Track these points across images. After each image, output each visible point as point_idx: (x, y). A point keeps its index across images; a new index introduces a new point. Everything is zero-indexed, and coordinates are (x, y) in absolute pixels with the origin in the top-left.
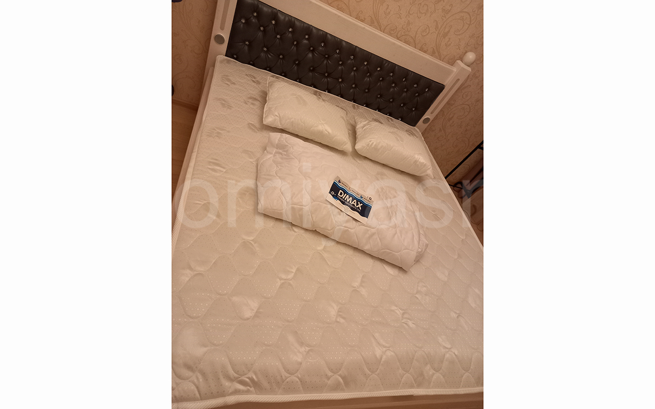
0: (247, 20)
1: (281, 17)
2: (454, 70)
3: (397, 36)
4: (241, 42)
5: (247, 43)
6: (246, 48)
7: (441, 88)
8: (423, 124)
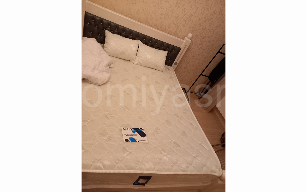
0: (90, 23)
1: (105, 21)
2: (184, 41)
3: (157, 28)
4: (89, 32)
5: (91, 32)
6: (91, 34)
7: (179, 49)
8: (174, 65)
